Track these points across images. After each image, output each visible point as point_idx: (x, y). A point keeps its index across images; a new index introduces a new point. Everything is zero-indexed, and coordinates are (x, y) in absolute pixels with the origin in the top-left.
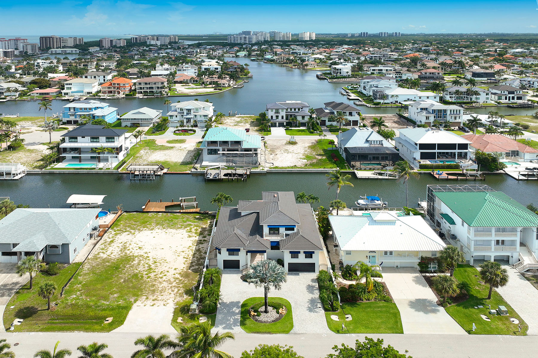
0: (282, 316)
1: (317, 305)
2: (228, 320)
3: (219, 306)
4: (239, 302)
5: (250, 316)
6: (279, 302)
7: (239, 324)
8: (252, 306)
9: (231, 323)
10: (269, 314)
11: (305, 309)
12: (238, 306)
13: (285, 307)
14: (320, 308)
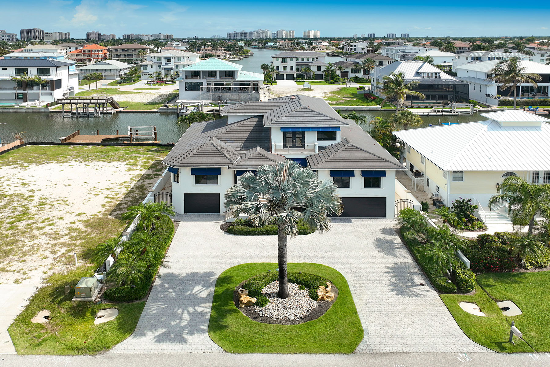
0: (327, 306)
1: (412, 280)
2: (175, 316)
3: (157, 282)
4: (211, 274)
5: (237, 305)
6: (314, 272)
7: (205, 328)
8: (244, 282)
9: (184, 323)
10: (289, 301)
11: (385, 289)
12: (207, 281)
13: (332, 283)
14: (422, 285)
